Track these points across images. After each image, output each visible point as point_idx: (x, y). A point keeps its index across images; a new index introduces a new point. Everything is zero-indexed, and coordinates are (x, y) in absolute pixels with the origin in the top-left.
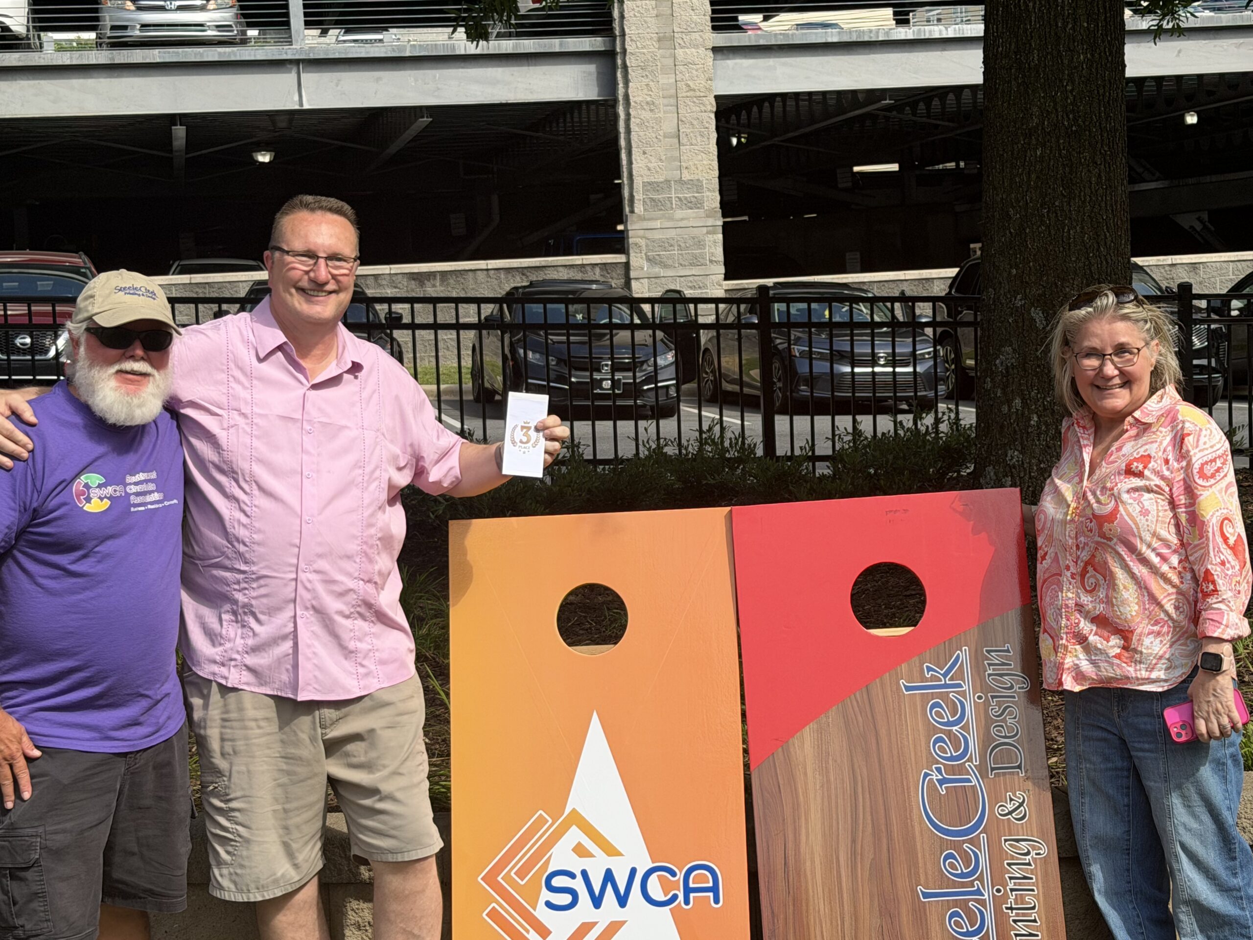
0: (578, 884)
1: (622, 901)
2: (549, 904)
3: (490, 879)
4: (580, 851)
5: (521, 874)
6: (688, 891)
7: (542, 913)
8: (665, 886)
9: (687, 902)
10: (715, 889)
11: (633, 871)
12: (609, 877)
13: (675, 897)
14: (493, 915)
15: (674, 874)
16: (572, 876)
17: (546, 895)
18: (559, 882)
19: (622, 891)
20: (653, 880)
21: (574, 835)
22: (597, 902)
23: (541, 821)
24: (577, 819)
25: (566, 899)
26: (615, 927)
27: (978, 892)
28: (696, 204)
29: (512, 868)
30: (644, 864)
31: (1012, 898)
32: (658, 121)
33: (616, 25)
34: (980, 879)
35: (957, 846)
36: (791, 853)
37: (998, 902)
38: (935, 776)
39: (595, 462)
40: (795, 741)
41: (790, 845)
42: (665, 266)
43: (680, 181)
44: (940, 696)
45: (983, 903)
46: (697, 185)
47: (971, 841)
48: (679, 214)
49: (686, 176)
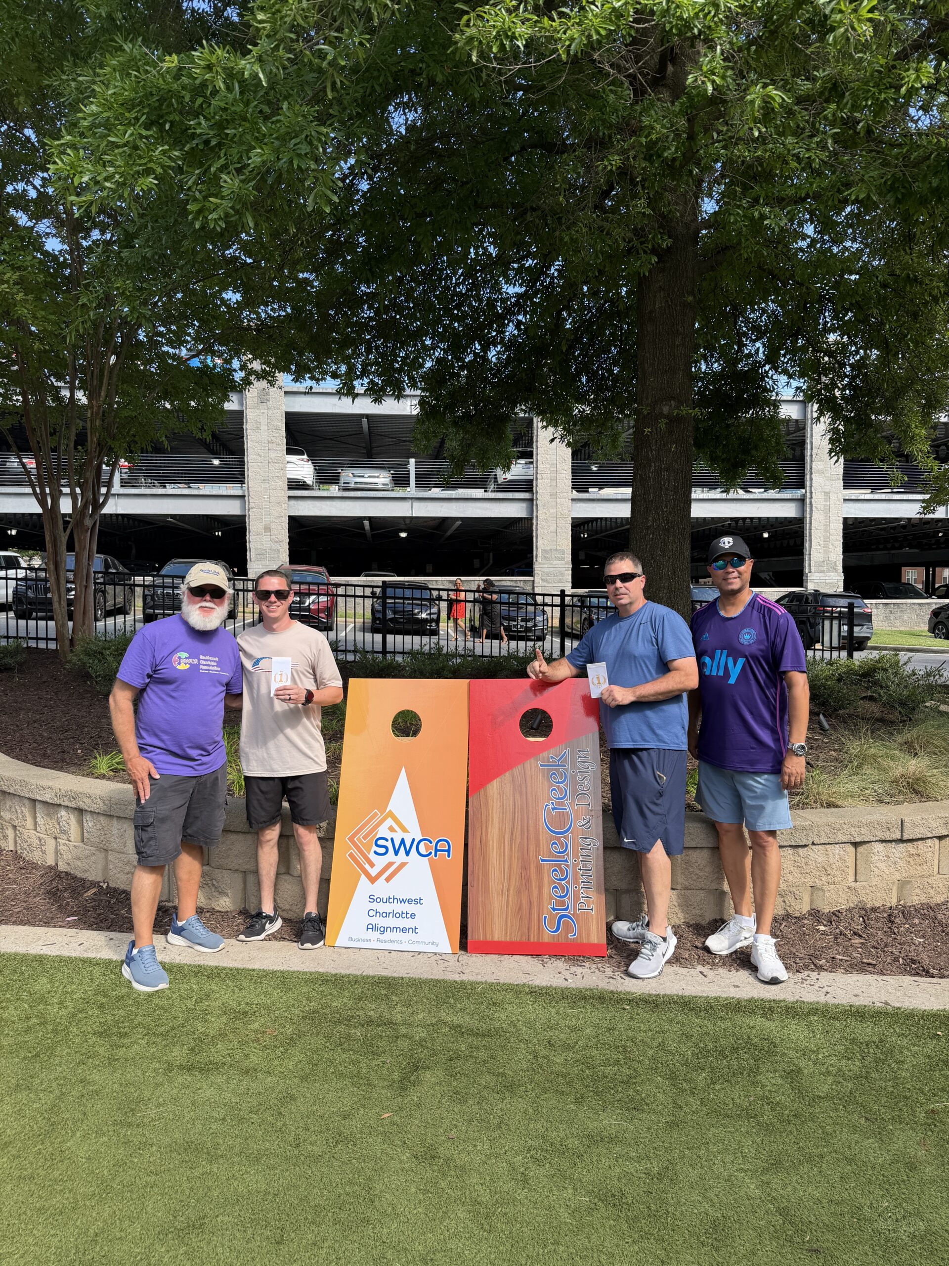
0: (389, 844)
1: (407, 853)
2: (375, 852)
3: (351, 839)
4: (391, 829)
5: (365, 838)
6: (436, 850)
7: (372, 856)
8: (427, 848)
9: (436, 856)
10: (448, 851)
11: (413, 840)
12: (403, 842)
13: (431, 853)
14: (351, 855)
15: (431, 842)
16: (387, 840)
17: (375, 848)
18: (380, 842)
19: (408, 848)
20: (422, 845)
21: (389, 822)
22: (396, 853)
23: (376, 814)
24: (391, 815)
25: (383, 850)
26: (403, 865)
27: (566, 861)
28: (562, 559)
29: (361, 835)
30: (419, 837)
31: (581, 865)
32: (549, 526)
33: (534, 489)
34: (567, 855)
35: (558, 839)
36: (484, 837)
37: (575, 866)
38: (551, 806)
39: (483, 656)
40: (489, 786)
41: (484, 833)
42: (549, 583)
43: (556, 550)
44: (555, 770)
45: (567, 866)
46: (563, 552)
47: (565, 837)
48: (555, 562)
49: (558, 548)
